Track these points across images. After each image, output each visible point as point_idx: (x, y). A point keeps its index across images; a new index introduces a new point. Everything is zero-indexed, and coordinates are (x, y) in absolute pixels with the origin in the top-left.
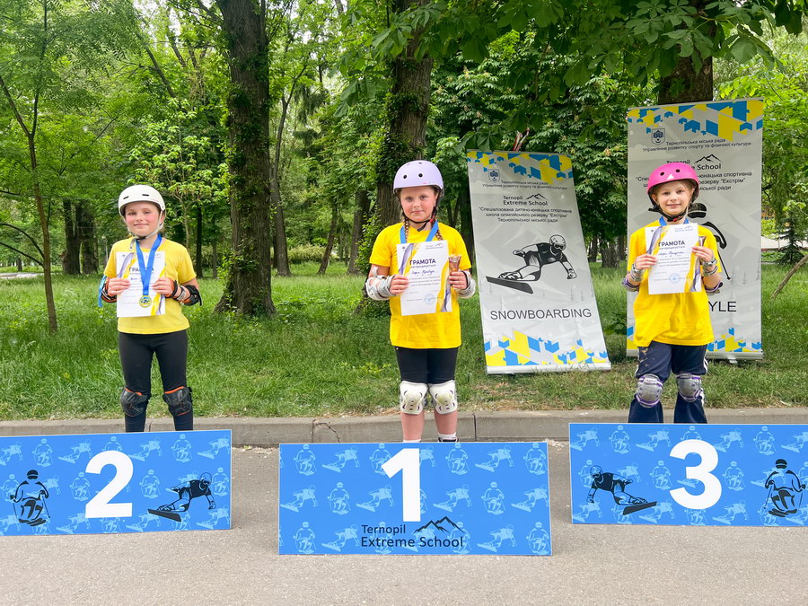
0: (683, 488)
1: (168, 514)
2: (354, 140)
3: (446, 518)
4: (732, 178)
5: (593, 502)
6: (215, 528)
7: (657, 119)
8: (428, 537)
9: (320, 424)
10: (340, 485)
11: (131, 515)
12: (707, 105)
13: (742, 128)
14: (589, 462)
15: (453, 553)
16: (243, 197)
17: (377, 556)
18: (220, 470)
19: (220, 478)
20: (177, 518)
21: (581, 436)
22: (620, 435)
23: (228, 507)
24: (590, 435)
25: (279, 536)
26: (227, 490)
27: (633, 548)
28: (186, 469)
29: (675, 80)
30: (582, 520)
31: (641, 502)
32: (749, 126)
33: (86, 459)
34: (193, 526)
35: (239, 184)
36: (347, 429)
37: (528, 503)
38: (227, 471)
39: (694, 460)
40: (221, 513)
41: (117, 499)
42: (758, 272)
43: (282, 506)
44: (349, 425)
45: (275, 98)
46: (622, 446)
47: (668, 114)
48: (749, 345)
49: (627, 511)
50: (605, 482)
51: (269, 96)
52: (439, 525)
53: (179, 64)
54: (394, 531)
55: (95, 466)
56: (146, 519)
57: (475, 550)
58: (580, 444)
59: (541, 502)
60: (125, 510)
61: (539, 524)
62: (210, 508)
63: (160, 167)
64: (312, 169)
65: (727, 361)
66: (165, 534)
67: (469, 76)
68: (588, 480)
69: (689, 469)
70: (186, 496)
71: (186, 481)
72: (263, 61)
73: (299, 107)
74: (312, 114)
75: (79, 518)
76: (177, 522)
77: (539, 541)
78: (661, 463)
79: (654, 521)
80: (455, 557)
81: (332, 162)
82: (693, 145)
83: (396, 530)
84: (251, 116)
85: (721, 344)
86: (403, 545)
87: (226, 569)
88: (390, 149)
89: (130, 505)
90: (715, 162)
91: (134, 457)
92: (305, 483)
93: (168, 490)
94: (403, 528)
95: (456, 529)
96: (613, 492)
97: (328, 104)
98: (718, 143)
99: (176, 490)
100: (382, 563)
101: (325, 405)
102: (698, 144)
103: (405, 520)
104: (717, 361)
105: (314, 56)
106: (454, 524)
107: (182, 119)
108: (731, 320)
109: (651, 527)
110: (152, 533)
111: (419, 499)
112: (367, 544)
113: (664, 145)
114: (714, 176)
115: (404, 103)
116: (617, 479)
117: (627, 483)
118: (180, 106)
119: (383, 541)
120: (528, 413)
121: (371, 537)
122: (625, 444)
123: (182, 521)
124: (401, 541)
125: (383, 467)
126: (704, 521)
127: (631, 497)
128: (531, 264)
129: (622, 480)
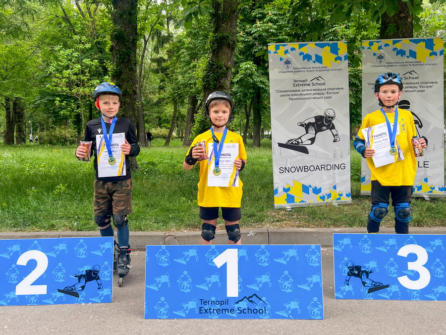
0: (406, 276)
1: (71, 292)
2: (189, 63)
3: (255, 294)
4: (426, 85)
5: (348, 285)
6: (102, 302)
7: (380, 48)
8: (243, 307)
9: (169, 236)
10: (185, 273)
11: (46, 293)
12: (410, 40)
13: (431, 54)
14: (346, 259)
15: (259, 318)
17: (210, 320)
19: (106, 268)
20: (77, 295)
21: (341, 242)
22: (366, 242)
24: (346, 241)
25: (145, 307)
26: (110, 277)
27: (375, 315)
28: (83, 262)
29: (391, 24)
30: (341, 296)
31: (379, 285)
32: (435, 54)
33: (17, 255)
34: (87, 301)
36: (187, 239)
37: (308, 285)
38: (110, 264)
39: (413, 257)
40: (105, 292)
41: (37, 282)
42: (442, 143)
43: (147, 286)
44: (188, 237)
45: (141, 35)
46: (367, 249)
47: (386, 45)
48: (437, 188)
49: (370, 291)
50: (356, 272)
51: (137, 34)
52: (250, 299)
53: (80, 15)
54: (221, 303)
55: (23, 260)
56: (56, 296)
57: (274, 316)
58: (340, 247)
59: (317, 284)
60: (42, 290)
61: (315, 299)
62: (99, 289)
63: (67, 78)
64: (162, 81)
65: (423, 199)
66: (68, 306)
67: (259, 25)
68: (345, 270)
69: (409, 263)
70: (83, 281)
71: (83, 270)
72: (134, 12)
73: (154, 43)
74: (162, 48)
75: (11, 295)
76: (76, 298)
77: (316, 310)
78: (392, 259)
79: (388, 297)
80: (261, 321)
81: (174, 77)
82: (402, 64)
83: (222, 303)
84: (126, 46)
85: (420, 188)
86: (227, 313)
87: (110, 329)
88: (211, 67)
89: (45, 287)
90: (415, 75)
91: (47, 254)
92: (162, 271)
93: (70, 276)
94: (227, 301)
95: (261, 302)
96: (361, 279)
97: (172, 41)
98: (417, 64)
99: (76, 277)
100: (213, 325)
101: (172, 224)
102: (405, 64)
103: (228, 296)
104: (417, 198)
105: (164, 13)
106: (260, 299)
107: (82, 49)
108: (426, 172)
109: (385, 301)
110: (59, 305)
111: (237, 282)
112: (203, 312)
113: (384, 64)
114: (414, 84)
115: (221, 39)
116: (364, 269)
117: (370, 272)
118: (80, 41)
119: (214, 310)
120: (301, 229)
121: (206, 307)
122: (369, 247)
123: (80, 296)
124: (225, 310)
125: (214, 260)
126: (419, 297)
127: (373, 281)
128: (309, 132)
129: (367, 270)
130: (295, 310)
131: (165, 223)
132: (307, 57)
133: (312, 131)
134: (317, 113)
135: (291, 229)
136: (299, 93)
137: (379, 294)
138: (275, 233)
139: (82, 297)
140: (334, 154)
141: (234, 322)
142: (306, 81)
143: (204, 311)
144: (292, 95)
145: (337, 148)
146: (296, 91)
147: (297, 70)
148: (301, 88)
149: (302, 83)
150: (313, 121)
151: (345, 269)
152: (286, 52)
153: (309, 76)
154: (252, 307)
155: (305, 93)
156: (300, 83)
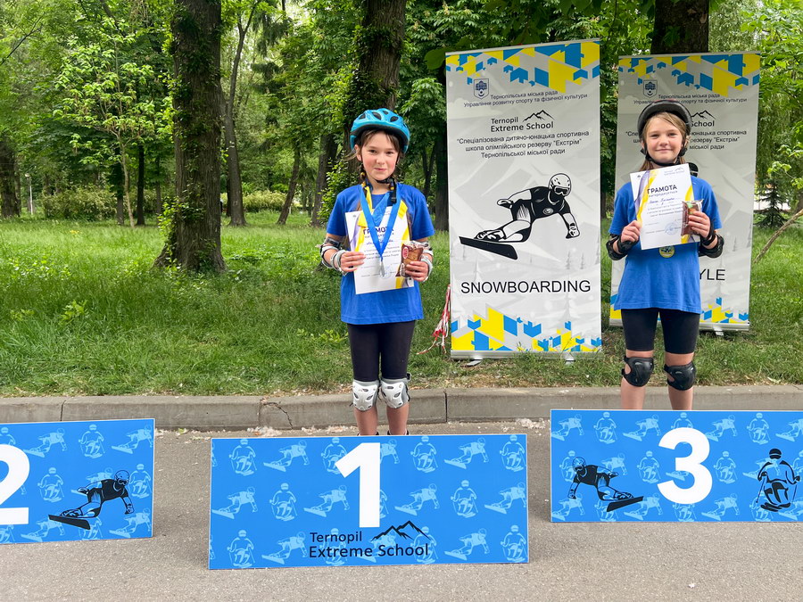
0: (672, 482)
2: (319, 77)
3: (409, 522)
4: (726, 137)
5: (575, 498)
6: (133, 536)
8: (387, 545)
9: (269, 404)
10: (284, 486)
11: (27, 523)
12: (702, 57)
13: (738, 82)
14: (572, 453)
15: (417, 563)
16: (189, 136)
17: (328, 569)
18: (140, 466)
19: (140, 476)
20: (85, 525)
21: (564, 424)
22: (606, 423)
23: (149, 510)
24: (573, 423)
25: (210, 548)
26: (149, 491)
27: (617, 551)
28: (98, 466)
30: (562, 518)
31: (626, 497)
32: (745, 81)
34: (104, 535)
35: (183, 121)
36: (300, 410)
37: (503, 504)
38: (149, 468)
39: (685, 450)
40: (140, 518)
41: (9, 503)
42: (749, 239)
43: (214, 511)
44: (303, 405)
46: (608, 436)
47: (662, 65)
48: (736, 316)
49: (612, 507)
51: (220, 22)
52: (400, 531)
54: (349, 539)
56: (46, 527)
57: (442, 559)
58: (562, 433)
59: (518, 502)
60: (20, 516)
62: (127, 513)
63: (93, 97)
64: (272, 107)
65: (712, 333)
66: (68, 544)
67: (449, 13)
68: (570, 473)
70: (97, 499)
71: (97, 480)
73: (259, 37)
74: (273, 45)
76: (85, 530)
77: (515, 547)
78: (649, 453)
79: (640, 517)
80: (419, 568)
81: (294, 100)
82: (686, 99)
83: (351, 538)
85: (708, 315)
86: (359, 555)
87: (143, 591)
88: (359, 88)
89: (26, 510)
90: (708, 120)
91: (30, 452)
92: (242, 484)
93: (73, 491)
94: (360, 534)
95: (421, 535)
96: (597, 487)
98: (713, 99)
99: (84, 492)
100: (334, 576)
101: (277, 380)
102: (692, 98)
103: (361, 526)
106: (418, 530)
107: (119, 43)
108: (719, 289)
109: (636, 524)
110: (53, 543)
111: (378, 501)
112: (316, 555)
114: (706, 134)
115: (376, 38)
116: (602, 471)
117: (612, 476)
119: (335, 550)
120: (504, 390)
121: (321, 547)
122: (611, 434)
123: (92, 528)
124: (356, 550)
125: (336, 464)
126: (692, 517)
127: (616, 491)
128: (519, 218)
129: (608, 473)
130: (479, 548)
131: (264, 379)
132: (519, 75)
133: (524, 217)
134: (535, 182)
135: (485, 390)
136: (501, 143)
137: (626, 514)
138: (458, 397)
139: (94, 528)
140: (568, 261)
141: (372, 572)
142: (517, 120)
143: (318, 553)
144: (488, 148)
145: (574, 250)
146: (496, 140)
147: (498, 101)
148: (505, 134)
149: (507, 125)
150: (527, 196)
151: (570, 470)
152: (479, 67)
153: (523, 111)
154: (404, 543)
155: (512, 143)
156: (503, 125)
